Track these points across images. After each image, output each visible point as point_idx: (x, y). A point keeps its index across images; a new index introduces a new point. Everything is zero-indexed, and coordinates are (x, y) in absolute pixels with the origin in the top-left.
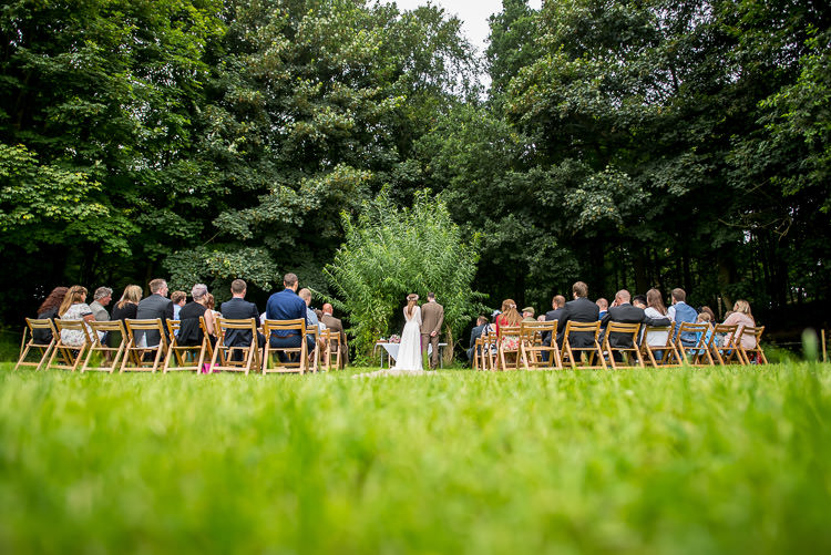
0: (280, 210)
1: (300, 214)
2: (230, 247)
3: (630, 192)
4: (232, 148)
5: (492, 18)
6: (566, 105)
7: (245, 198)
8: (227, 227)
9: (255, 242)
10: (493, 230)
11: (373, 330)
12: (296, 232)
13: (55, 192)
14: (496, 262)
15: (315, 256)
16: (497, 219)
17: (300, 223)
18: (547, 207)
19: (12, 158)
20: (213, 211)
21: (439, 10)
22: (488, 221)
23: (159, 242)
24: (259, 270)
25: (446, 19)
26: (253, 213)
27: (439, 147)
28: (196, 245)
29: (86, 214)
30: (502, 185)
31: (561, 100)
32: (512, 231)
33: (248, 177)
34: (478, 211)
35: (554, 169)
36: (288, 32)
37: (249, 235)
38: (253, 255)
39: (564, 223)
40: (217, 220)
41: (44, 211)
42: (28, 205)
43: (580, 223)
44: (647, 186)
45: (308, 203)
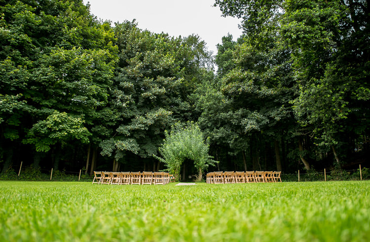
0: (140, 125)
1: (147, 126)
2: (122, 139)
3: (262, 120)
4: (124, 105)
5: (218, 45)
6: (241, 89)
7: (127, 121)
8: (122, 132)
9: (131, 137)
10: (217, 132)
11: (175, 170)
12: (145, 132)
13: (73, 125)
14: (218, 144)
15: (151, 140)
16: (218, 128)
17: (147, 129)
18: (235, 125)
19: (62, 116)
20: (117, 126)
21: (197, 37)
22: (215, 129)
23: (97, 137)
24: (133, 147)
25: (200, 41)
26: (129, 127)
27: (198, 99)
28: (110, 138)
29: (81, 131)
30: (220, 117)
31: (240, 87)
32: (223, 133)
33: (129, 114)
34: (212, 125)
35: (236, 113)
36: (141, 59)
37: (129, 134)
38: (131, 141)
39: (241, 130)
40: (118, 129)
41: (70, 131)
42: (65, 130)
43: (246, 131)
44: (269, 117)
45: (150, 122)
